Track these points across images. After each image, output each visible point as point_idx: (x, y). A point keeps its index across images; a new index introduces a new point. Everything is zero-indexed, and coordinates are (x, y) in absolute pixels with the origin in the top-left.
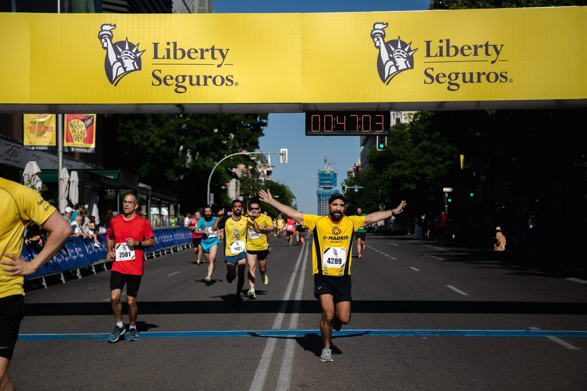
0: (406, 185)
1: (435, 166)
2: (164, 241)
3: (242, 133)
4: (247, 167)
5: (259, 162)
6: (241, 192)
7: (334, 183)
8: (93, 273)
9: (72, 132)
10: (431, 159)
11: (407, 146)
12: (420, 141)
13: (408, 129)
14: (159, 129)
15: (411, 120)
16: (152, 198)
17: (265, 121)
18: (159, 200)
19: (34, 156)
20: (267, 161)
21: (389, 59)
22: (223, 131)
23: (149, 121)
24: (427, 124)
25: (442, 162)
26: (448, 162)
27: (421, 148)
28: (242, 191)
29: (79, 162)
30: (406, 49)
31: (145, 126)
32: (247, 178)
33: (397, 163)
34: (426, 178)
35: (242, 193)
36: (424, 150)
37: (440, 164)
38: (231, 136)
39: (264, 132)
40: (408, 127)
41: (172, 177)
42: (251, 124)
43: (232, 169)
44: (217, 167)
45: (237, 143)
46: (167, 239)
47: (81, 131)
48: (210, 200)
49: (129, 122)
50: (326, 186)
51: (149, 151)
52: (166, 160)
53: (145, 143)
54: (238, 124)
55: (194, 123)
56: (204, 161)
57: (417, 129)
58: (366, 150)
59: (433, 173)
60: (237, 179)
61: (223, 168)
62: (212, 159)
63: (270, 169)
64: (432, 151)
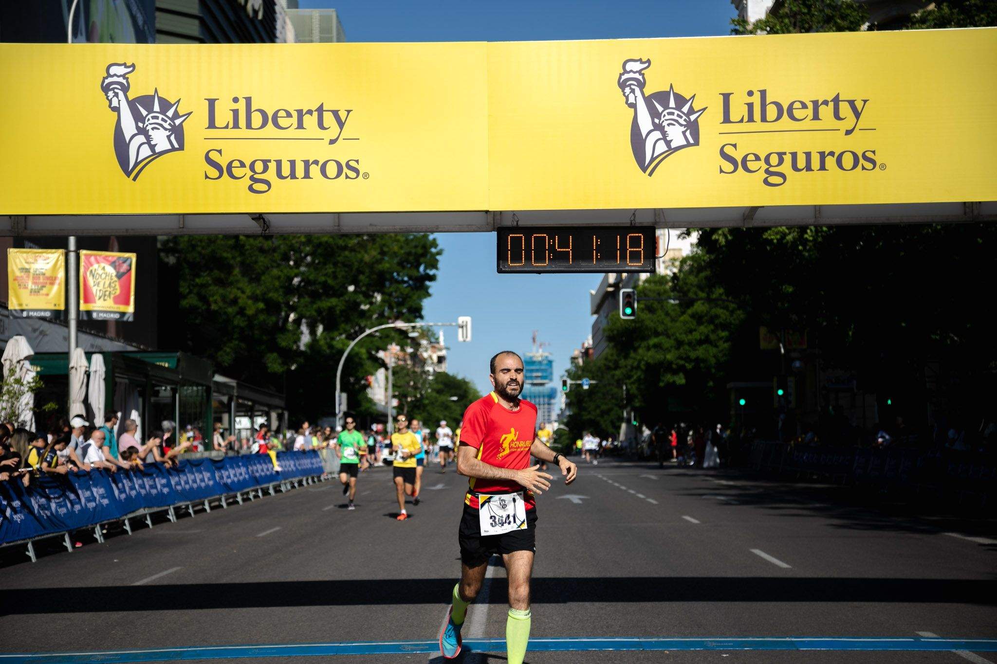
0: (669, 378)
1: (716, 346)
2: (257, 475)
3: (396, 291)
4: (403, 349)
5: (424, 342)
6: (394, 391)
7: (549, 376)
8: (126, 532)
9: (94, 286)
10: (710, 334)
11: (670, 312)
12: (690, 303)
13: (670, 284)
14: (254, 285)
15: (676, 270)
16: (237, 400)
17: (432, 272)
18: (250, 403)
19: (35, 330)
20: (437, 340)
21: (653, 128)
22: (364, 289)
23: (237, 271)
24: (702, 275)
27: (693, 316)
28: (395, 389)
29: (116, 341)
30: (686, 109)
31: (230, 281)
32: (403, 368)
33: (653, 341)
34: (702, 365)
35: (397, 393)
36: (699, 318)
37: (724, 342)
38: (376, 298)
39: (430, 291)
40: (670, 281)
41: (275, 366)
42: (410, 278)
43: (377, 351)
44: (352, 349)
45: (386, 309)
46: (262, 470)
47: (110, 284)
48: (340, 405)
49: (202, 274)
50: (535, 381)
51: (236, 323)
52: (265, 338)
53: (230, 310)
54: (388, 276)
55: (312, 275)
56: (333, 338)
57: (686, 284)
58: (601, 321)
59: (715, 356)
60: (387, 369)
61: (363, 351)
62: (344, 336)
63: (443, 353)
64: (711, 321)
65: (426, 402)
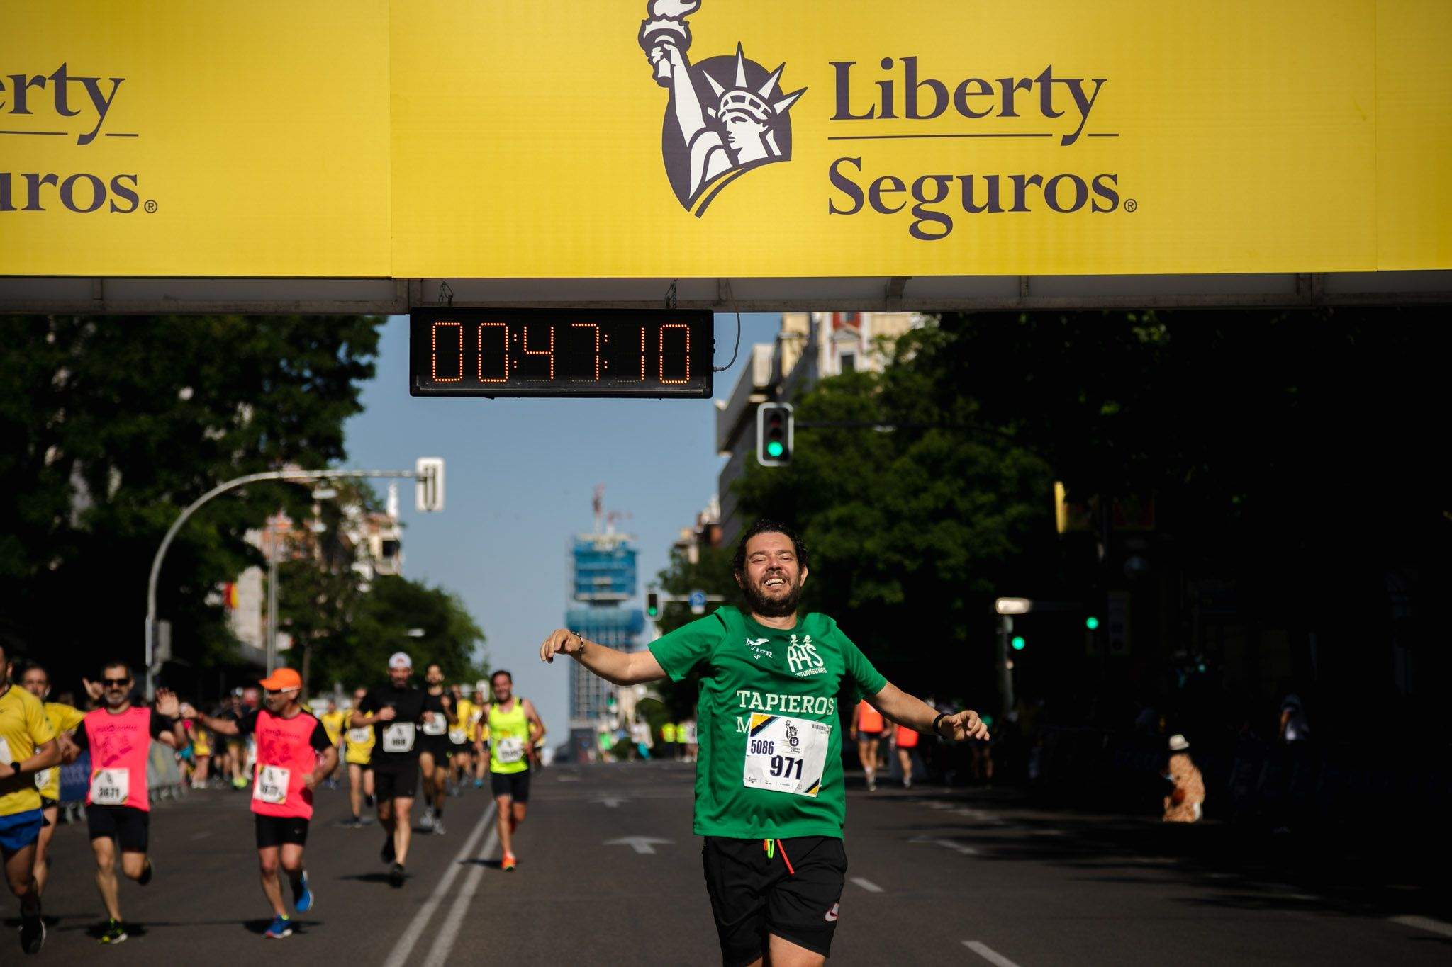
0: (870, 590)
1: (970, 524)
3: (284, 402)
4: (299, 523)
5: (352, 511)
6: (281, 616)
7: (627, 586)
10: (957, 499)
11: (873, 451)
12: (916, 433)
13: (879, 390)
15: (889, 362)
17: (364, 360)
20: (380, 507)
21: (704, 126)
22: (214, 394)
24: (940, 372)
25: (997, 509)
26: (1016, 510)
27: (920, 459)
28: (284, 613)
30: (766, 91)
32: (303, 566)
33: (835, 513)
34: (939, 564)
35: (288, 622)
36: (933, 465)
37: (989, 515)
38: (241, 414)
39: (361, 399)
40: (876, 383)
41: (11, 561)
42: (317, 371)
43: (242, 532)
44: (186, 525)
45: (264, 437)
48: (155, 645)
50: (598, 596)
54: (266, 369)
55: (97, 365)
56: (144, 503)
57: (909, 390)
58: (735, 468)
59: (965, 545)
60: (265, 568)
61: (212, 530)
62: (166, 498)
63: (395, 533)
64: (960, 470)
65: (353, 640)
